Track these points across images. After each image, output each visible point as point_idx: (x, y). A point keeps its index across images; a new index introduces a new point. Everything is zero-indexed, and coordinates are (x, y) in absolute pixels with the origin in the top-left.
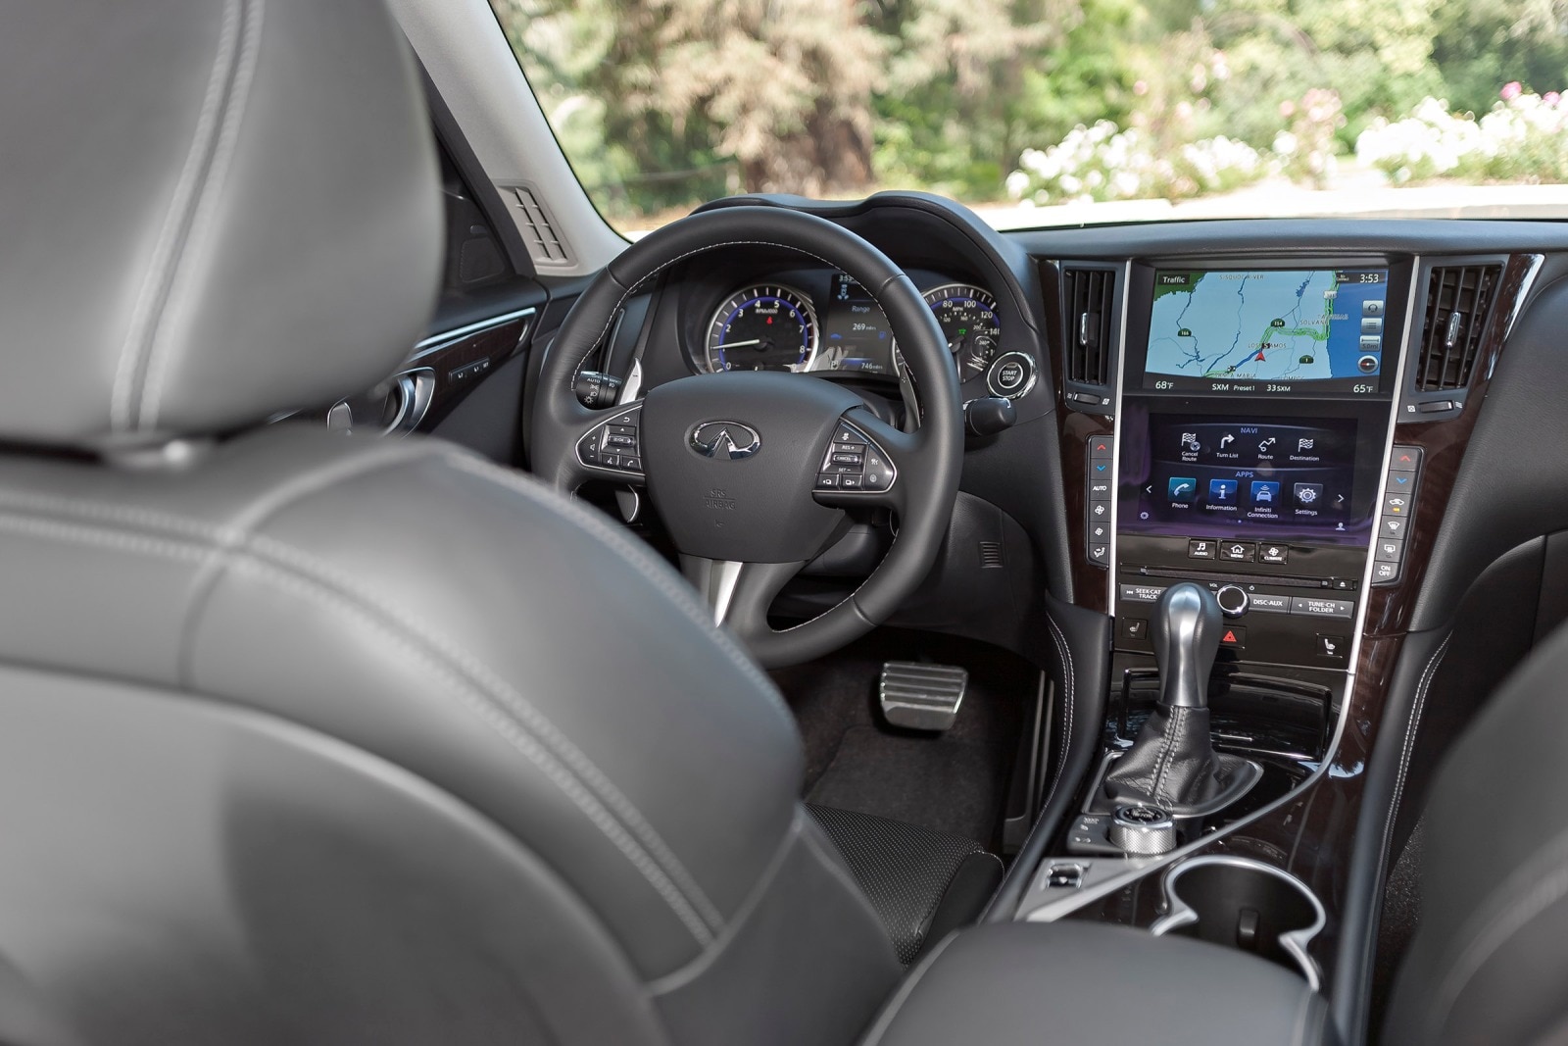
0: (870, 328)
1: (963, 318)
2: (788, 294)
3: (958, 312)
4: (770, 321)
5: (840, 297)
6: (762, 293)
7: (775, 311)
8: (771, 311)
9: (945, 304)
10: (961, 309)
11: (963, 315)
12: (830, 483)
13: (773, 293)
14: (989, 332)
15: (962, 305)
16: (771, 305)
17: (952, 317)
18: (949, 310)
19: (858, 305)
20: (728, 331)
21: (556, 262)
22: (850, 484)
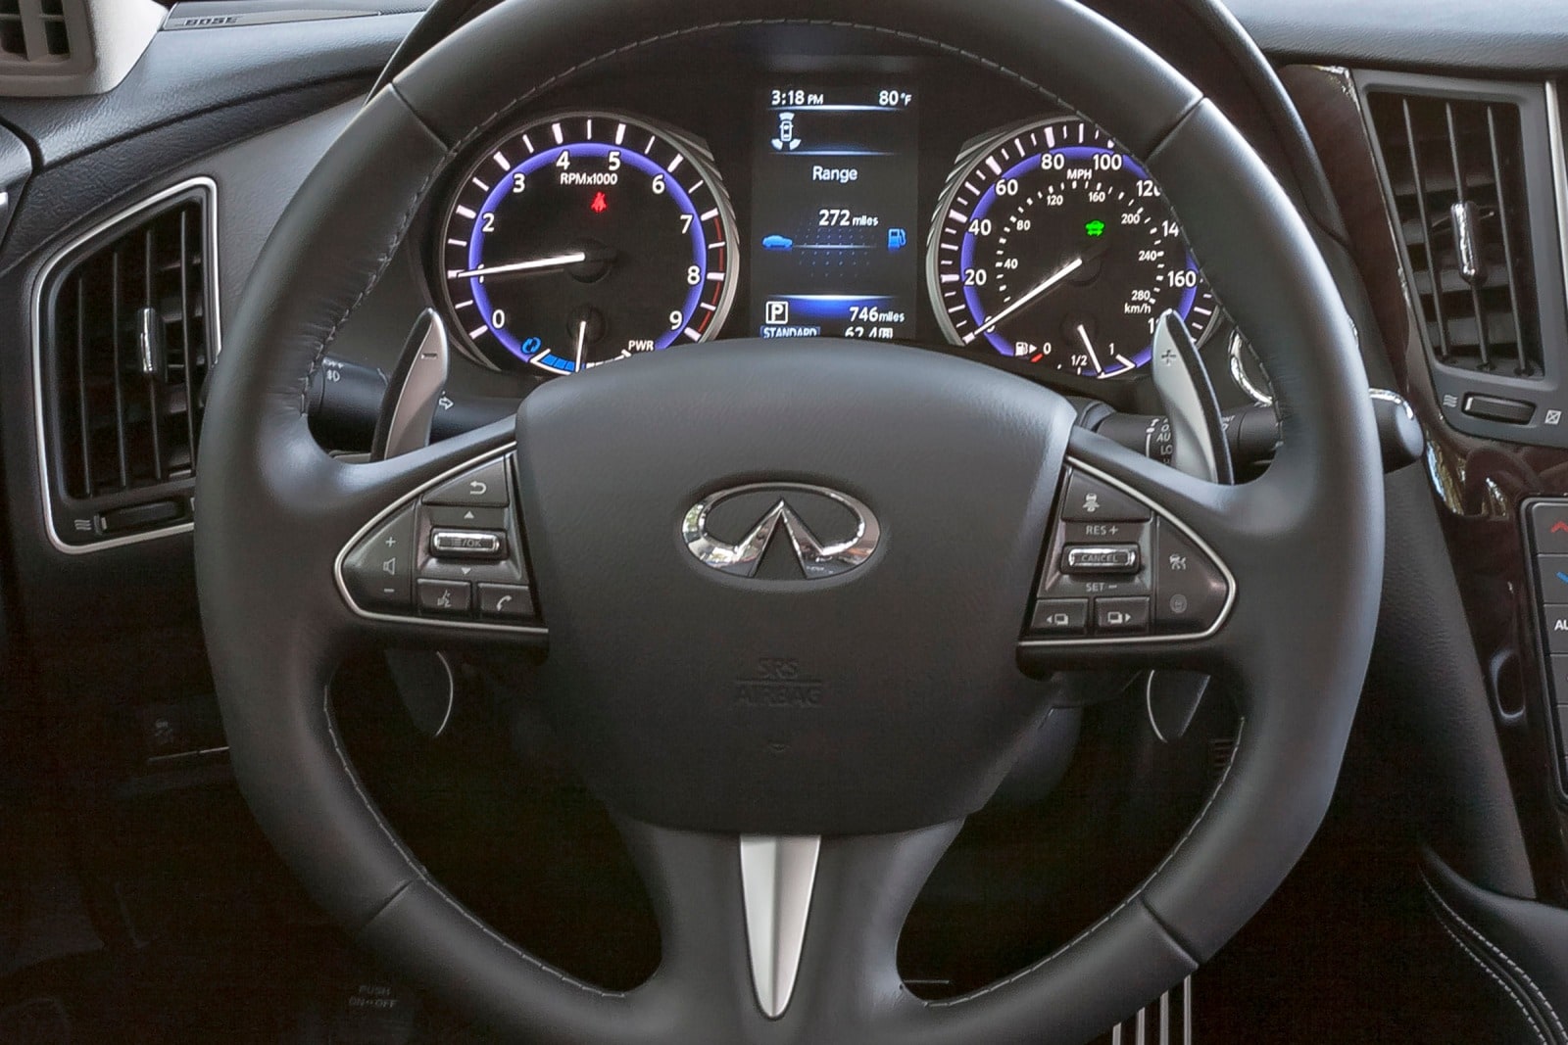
0: (864, 221)
1: (1094, 197)
2: (647, 135)
3: (1081, 181)
4: (599, 204)
5: (777, 144)
6: (574, 134)
7: (611, 179)
8: (599, 179)
9: (1047, 162)
10: (1088, 174)
11: (1092, 188)
12: (1066, 622)
13: (604, 133)
14: (1161, 230)
15: (1087, 163)
16: (598, 164)
17: (1067, 193)
18: (1055, 177)
19: (828, 163)
20: (487, 229)
21: (33, 63)
22: (1120, 620)
